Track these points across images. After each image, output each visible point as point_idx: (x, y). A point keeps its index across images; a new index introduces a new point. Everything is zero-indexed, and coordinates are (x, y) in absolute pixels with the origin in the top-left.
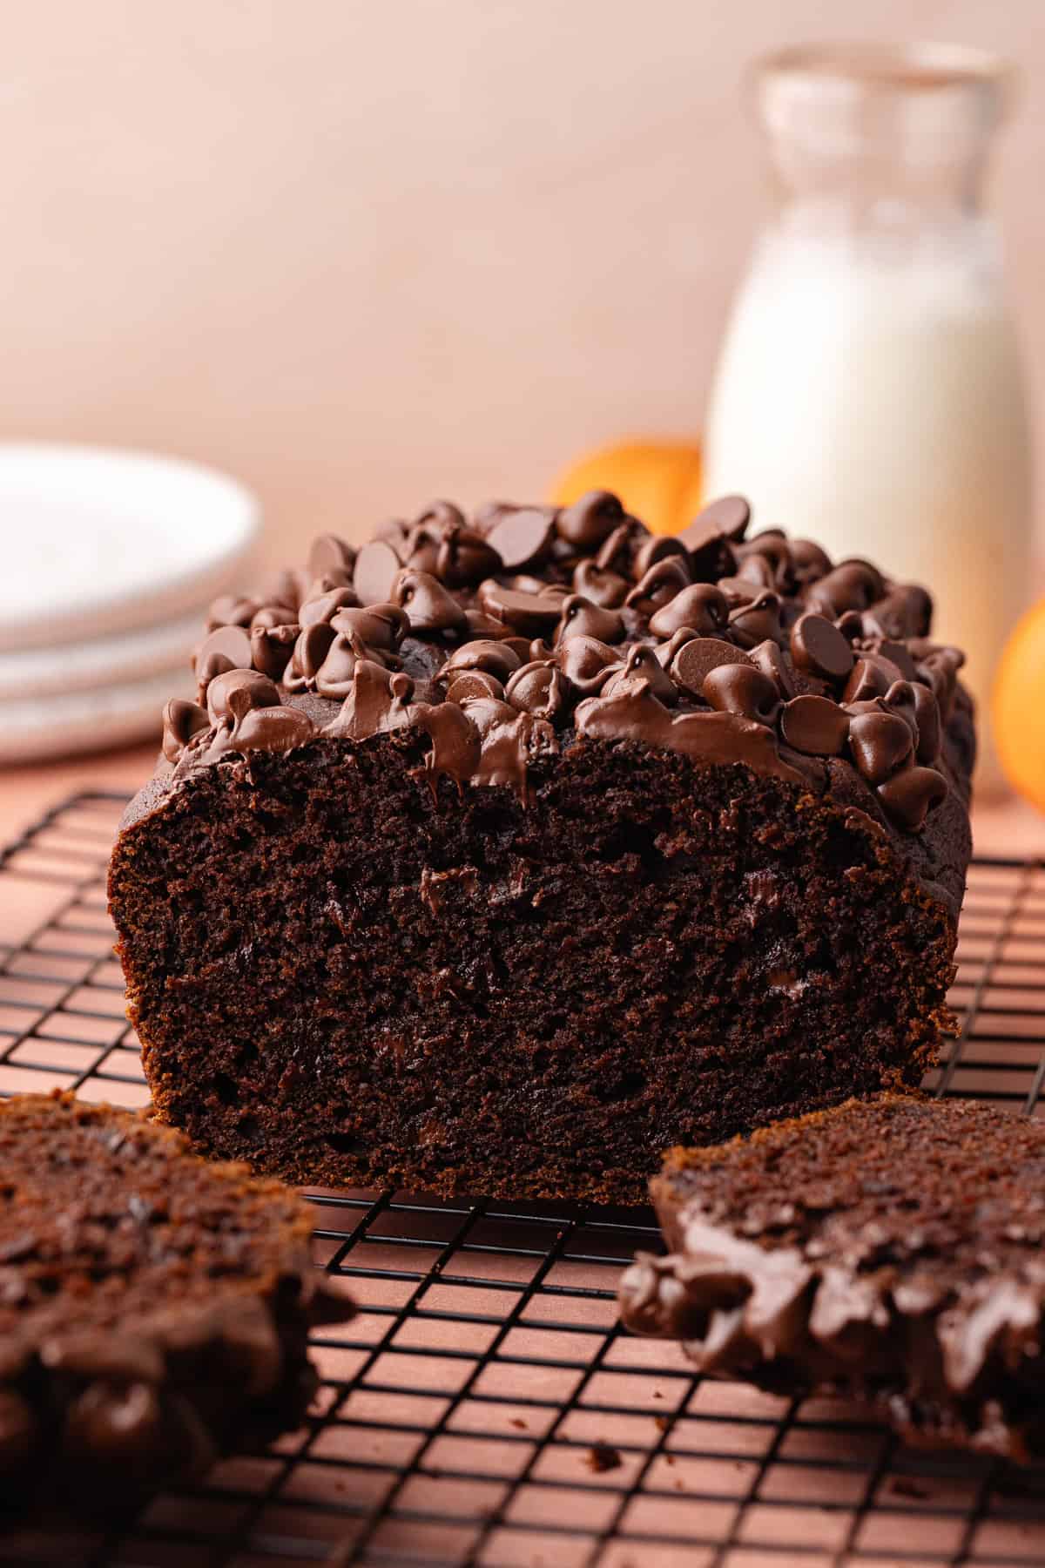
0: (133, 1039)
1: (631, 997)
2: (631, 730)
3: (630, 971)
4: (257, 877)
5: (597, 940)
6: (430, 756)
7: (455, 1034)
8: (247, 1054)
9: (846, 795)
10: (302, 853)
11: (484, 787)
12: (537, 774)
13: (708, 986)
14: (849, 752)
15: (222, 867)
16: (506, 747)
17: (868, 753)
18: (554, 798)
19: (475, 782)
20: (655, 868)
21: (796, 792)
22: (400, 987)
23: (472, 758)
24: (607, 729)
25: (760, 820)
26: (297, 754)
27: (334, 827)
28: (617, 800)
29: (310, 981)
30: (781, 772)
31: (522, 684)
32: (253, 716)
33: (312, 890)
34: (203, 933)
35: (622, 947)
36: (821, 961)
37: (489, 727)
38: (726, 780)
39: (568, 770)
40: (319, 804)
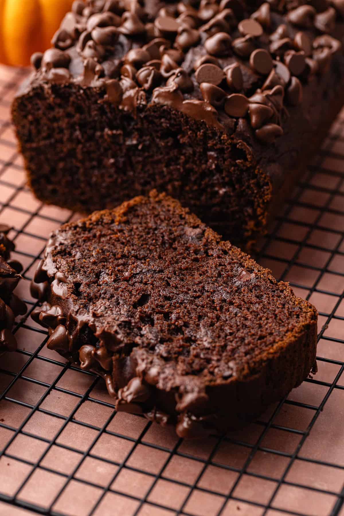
0: (20, 161)
1: (171, 181)
2: (168, 103)
3: (170, 173)
4: (55, 119)
5: (159, 162)
6: (106, 96)
7: (117, 179)
8: (53, 170)
9: (241, 135)
10: (69, 115)
11: (123, 110)
12: (140, 109)
13: (195, 183)
15: (44, 114)
16: (130, 98)
18: (145, 117)
19: (121, 107)
20: (177, 145)
21: (222, 133)
22: (100, 162)
23: (120, 101)
24: (162, 101)
25: (211, 138)
26: (65, 87)
27: (79, 109)
28: (164, 123)
29: (72, 154)
30: (219, 126)
32: (53, 71)
33: (72, 127)
34: (39, 132)
35: (167, 166)
36: (229, 184)
37: (127, 90)
38: (199, 126)
39: (149, 110)
40: (73, 102)
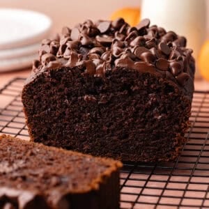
0: (27, 127)
1: (126, 119)
2: (126, 65)
3: (126, 114)
4: (51, 95)
5: (119, 107)
6: (86, 71)
7: (91, 127)
8: (49, 131)
9: (169, 78)
10: (61, 90)
11: (97, 77)
12: (108, 74)
13: (141, 117)
14: (170, 70)
15: (44, 93)
16: (101, 69)
17: (174, 70)
18: (110, 79)
19: (95, 76)
20: (131, 93)
21: (159, 78)
22: (80, 117)
23: (95, 72)
24: (121, 65)
25: (152, 83)
26: (59, 70)
27: (67, 85)
28: (123, 80)
29: (62, 116)
30: (157, 74)
31: (104, 56)
32: (51, 63)
33: (62, 97)
34: (40, 106)
35: (124, 109)
36: (164, 112)
37: (98, 65)
38: (145, 75)
39: (113, 73)
40: (64, 80)
